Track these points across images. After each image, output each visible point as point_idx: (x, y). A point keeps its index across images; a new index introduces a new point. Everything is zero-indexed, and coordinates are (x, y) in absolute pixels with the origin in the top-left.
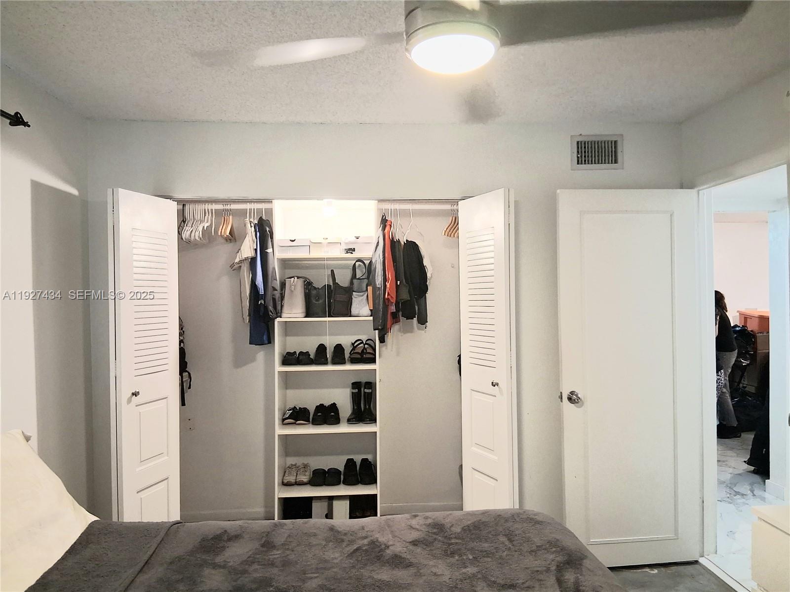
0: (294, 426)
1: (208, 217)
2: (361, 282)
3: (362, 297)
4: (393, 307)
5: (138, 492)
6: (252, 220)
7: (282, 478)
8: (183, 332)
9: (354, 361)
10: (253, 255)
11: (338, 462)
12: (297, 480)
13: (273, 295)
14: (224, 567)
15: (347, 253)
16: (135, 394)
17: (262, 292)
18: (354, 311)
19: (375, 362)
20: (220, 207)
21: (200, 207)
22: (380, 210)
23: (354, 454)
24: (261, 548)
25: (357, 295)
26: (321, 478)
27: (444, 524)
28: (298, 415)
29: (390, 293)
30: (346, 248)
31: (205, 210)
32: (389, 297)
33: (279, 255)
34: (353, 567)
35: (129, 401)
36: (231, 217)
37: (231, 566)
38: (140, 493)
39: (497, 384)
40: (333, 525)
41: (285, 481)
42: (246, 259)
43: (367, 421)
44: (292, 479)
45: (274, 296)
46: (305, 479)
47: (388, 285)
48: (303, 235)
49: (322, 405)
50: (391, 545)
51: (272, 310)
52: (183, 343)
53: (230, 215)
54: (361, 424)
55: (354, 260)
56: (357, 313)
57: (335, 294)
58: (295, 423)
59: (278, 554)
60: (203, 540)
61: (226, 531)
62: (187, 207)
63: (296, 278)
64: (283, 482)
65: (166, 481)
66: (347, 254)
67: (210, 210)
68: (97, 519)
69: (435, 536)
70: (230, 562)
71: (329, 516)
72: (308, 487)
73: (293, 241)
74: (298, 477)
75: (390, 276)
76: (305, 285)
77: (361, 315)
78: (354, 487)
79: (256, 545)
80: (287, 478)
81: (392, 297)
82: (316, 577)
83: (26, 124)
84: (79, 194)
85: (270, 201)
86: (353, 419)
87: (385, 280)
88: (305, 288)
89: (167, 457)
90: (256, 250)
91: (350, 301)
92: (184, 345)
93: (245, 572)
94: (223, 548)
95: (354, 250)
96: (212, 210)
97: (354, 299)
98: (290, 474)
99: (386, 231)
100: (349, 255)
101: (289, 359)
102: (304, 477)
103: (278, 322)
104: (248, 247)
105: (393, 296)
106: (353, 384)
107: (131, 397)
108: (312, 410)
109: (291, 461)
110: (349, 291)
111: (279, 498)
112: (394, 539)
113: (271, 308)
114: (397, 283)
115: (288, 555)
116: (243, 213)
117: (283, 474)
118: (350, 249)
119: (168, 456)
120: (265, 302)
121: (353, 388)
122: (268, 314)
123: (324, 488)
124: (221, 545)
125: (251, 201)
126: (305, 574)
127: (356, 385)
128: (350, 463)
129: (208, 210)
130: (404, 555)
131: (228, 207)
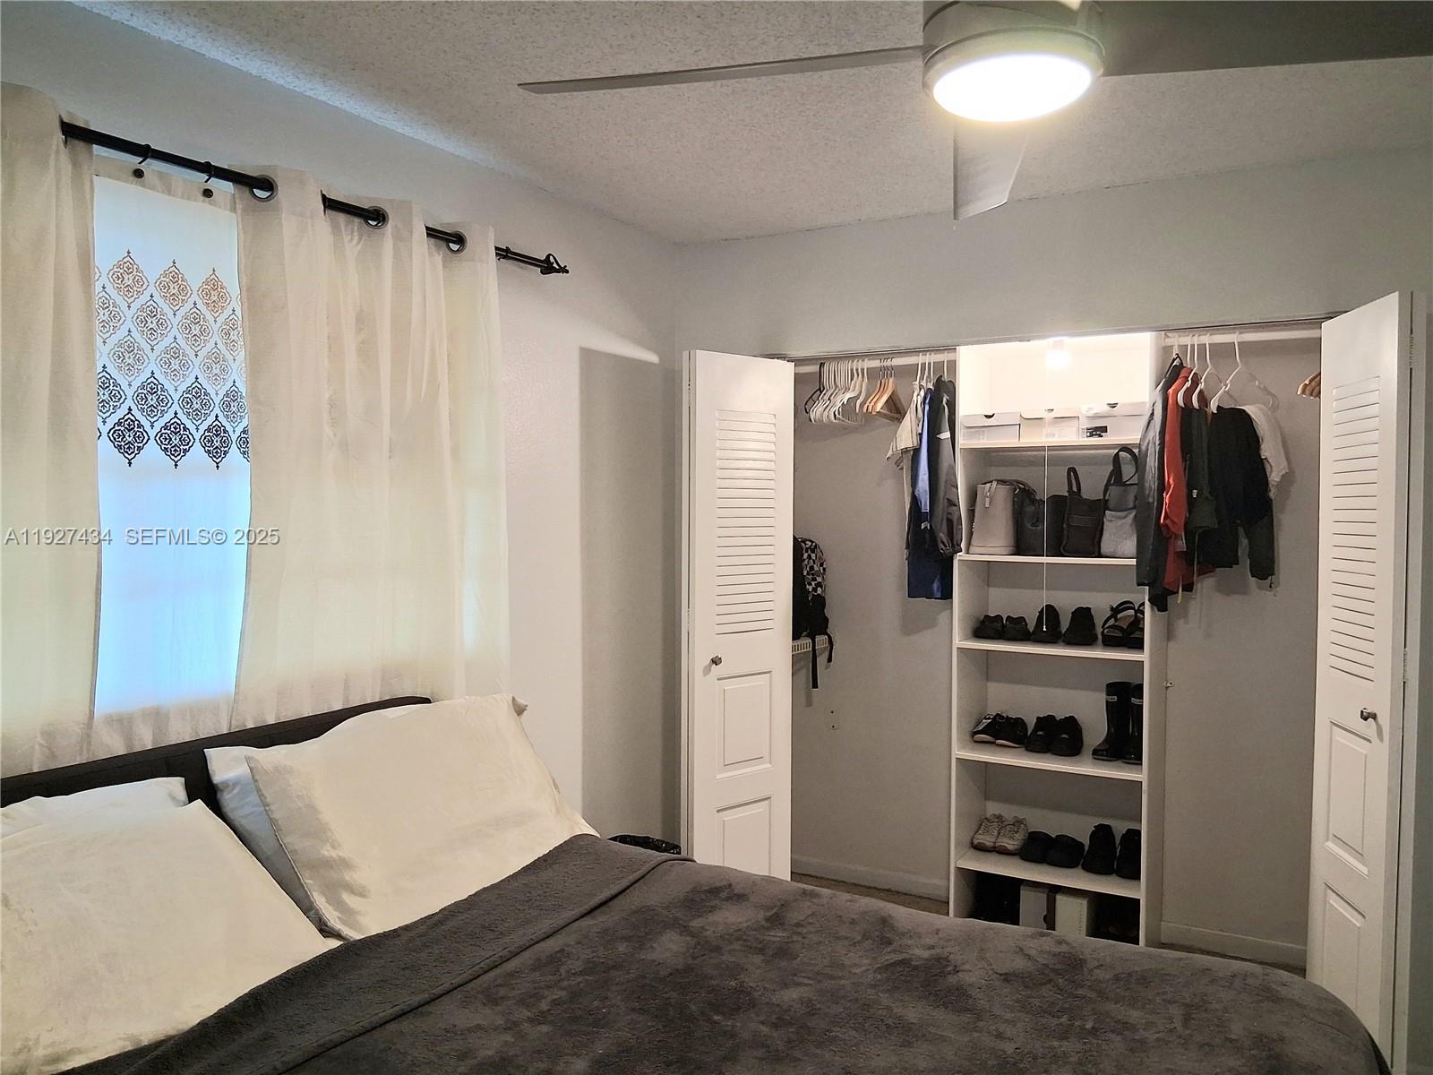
0: (993, 748)
1: (857, 380)
2: (1125, 491)
3: (1125, 520)
4: (1180, 542)
5: (718, 811)
6: (924, 383)
7: (972, 834)
8: (824, 569)
9: (1110, 643)
10: (915, 445)
11: (1080, 828)
12: (997, 845)
13: (950, 514)
14: (693, 935)
15: (1091, 436)
16: (716, 661)
17: (925, 507)
18: (1106, 546)
19: (1143, 648)
20: (875, 363)
21: (845, 367)
22: (1166, 350)
23: (1113, 816)
24: (764, 922)
25: (1113, 517)
26: (1040, 848)
27: (1086, 961)
28: (1001, 729)
29: (1170, 515)
30: (1089, 426)
31: (852, 370)
32: (1168, 522)
33: (965, 442)
34: (874, 986)
35: (707, 670)
36: (891, 380)
37: (706, 937)
38: (721, 813)
39: (1374, 717)
40: (890, 916)
41: (976, 842)
42: (905, 451)
43: (1131, 759)
44: (987, 840)
45: (949, 516)
46: (1011, 844)
47: (1167, 498)
48: (1008, 406)
49: (1051, 717)
50: (963, 971)
51: (945, 540)
52: (822, 588)
53: (891, 376)
54: (1118, 763)
55: (1114, 448)
56: (1112, 550)
57: (1069, 514)
58: (993, 743)
59: (780, 937)
60: (694, 890)
61: (730, 885)
62: (826, 367)
63: (995, 483)
64: (972, 843)
65: (767, 802)
66: (1091, 439)
67: (860, 371)
68: (592, 832)
69: (1052, 975)
70: (707, 930)
71: (1050, 921)
72: (1016, 861)
73: (988, 417)
74: (999, 840)
75: (1171, 481)
76: (1015, 496)
77: (1119, 554)
78: (1104, 878)
79: (761, 915)
80: (980, 837)
81: (1173, 521)
82: (806, 985)
83: (564, 270)
84: (661, 360)
85: (951, 349)
86: (1103, 750)
87: (1162, 487)
88: (1014, 501)
89: (768, 765)
90: (921, 435)
91: (1100, 527)
92: (824, 591)
93: (718, 949)
94: (713, 909)
95: (1104, 429)
96: (863, 370)
97: (1107, 524)
98: (987, 831)
99: (1170, 391)
100: (1095, 441)
101: (987, 627)
102: (1011, 842)
103: (959, 560)
104: (908, 433)
105: (1176, 520)
106: (1108, 685)
107: (710, 666)
108: (1031, 723)
109: (993, 808)
110: (1100, 507)
111: (959, 870)
112: (977, 962)
113: (942, 536)
114: (1190, 494)
115: (792, 942)
116: (910, 371)
117: (977, 828)
118: (1097, 429)
119: (770, 763)
120: (931, 526)
121: (1108, 694)
122: (937, 546)
123: (1045, 868)
124: (713, 903)
125: (925, 351)
126: (795, 975)
127: (1112, 688)
128: (1102, 833)
129: (857, 370)
130: (973, 992)
131: (888, 363)
